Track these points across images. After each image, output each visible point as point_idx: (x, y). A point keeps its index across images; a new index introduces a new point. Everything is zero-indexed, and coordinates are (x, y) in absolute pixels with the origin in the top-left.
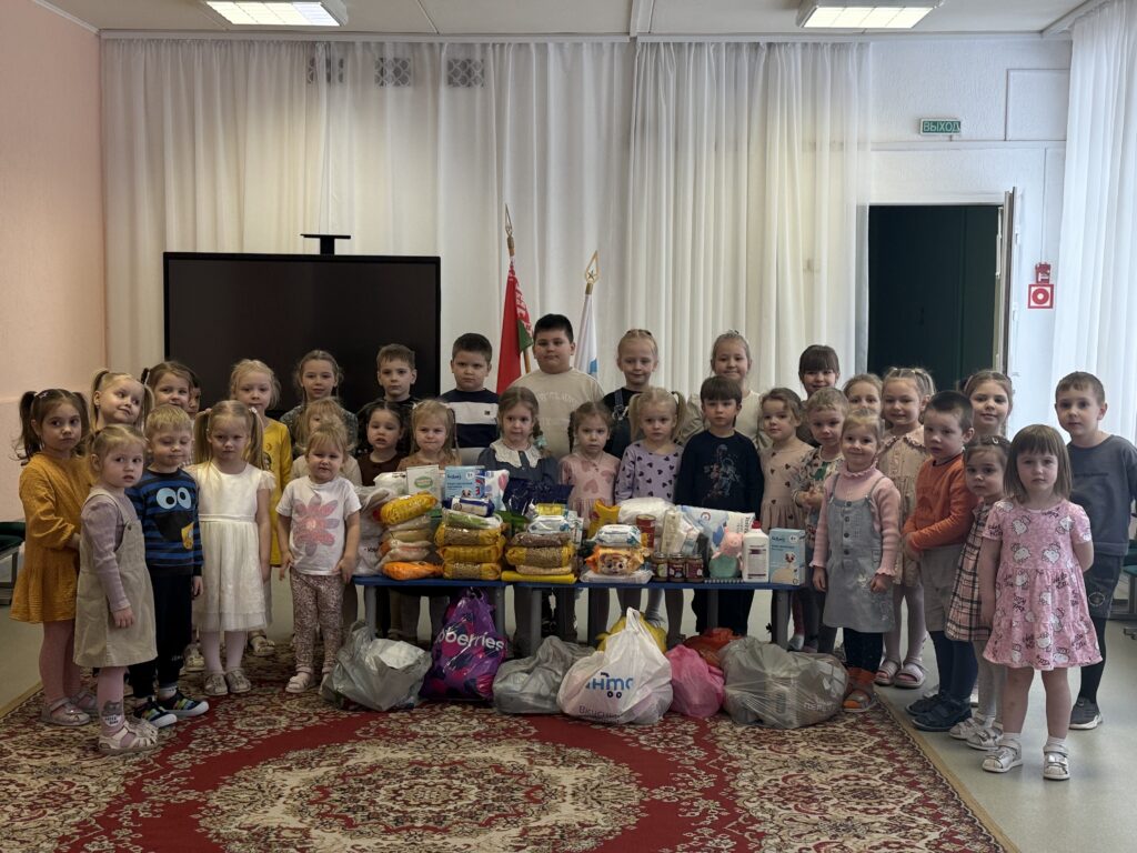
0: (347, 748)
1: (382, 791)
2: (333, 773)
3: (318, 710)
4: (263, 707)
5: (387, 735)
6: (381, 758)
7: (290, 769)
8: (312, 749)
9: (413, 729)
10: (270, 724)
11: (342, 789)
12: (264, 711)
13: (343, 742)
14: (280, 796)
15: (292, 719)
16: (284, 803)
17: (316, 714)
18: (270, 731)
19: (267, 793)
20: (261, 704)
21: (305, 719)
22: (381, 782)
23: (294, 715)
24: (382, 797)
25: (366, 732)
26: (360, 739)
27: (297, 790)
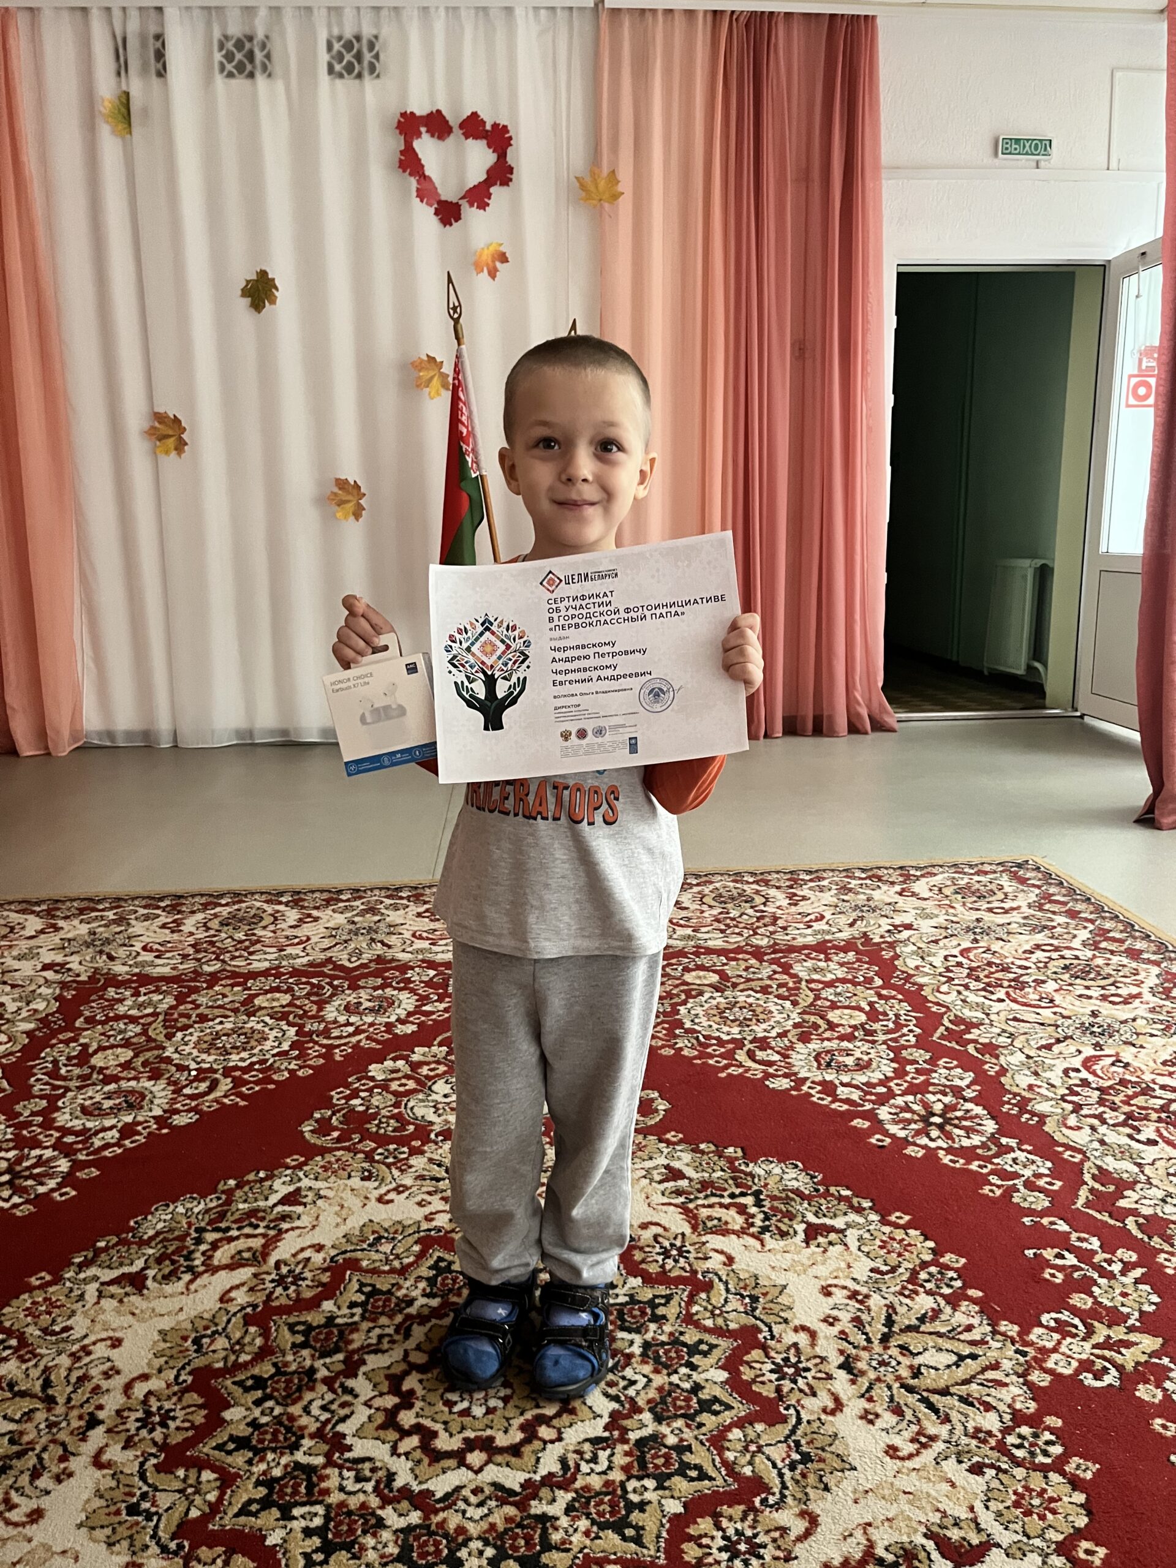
0: (281, 1187)
1: (361, 1385)
2: (241, 1297)
3: (234, 1059)
4: (126, 1054)
5: (366, 1135)
6: (354, 1223)
7: (137, 1282)
8: (203, 1196)
9: (419, 1112)
10: (131, 1106)
11: (259, 1382)
12: (126, 1066)
13: (273, 1166)
14: (93, 1422)
15: (178, 1091)
16: (98, 1462)
17: (227, 1072)
18: (127, 1131)
19: (60, 1410)
20: (127, 1044)
21: (203, 1086)
22: (358, 1340)
23: (183, 1077)
24: (362, 1414)
25: (324, 1128)
26: (311, 1152)
27: (140, 1390)
